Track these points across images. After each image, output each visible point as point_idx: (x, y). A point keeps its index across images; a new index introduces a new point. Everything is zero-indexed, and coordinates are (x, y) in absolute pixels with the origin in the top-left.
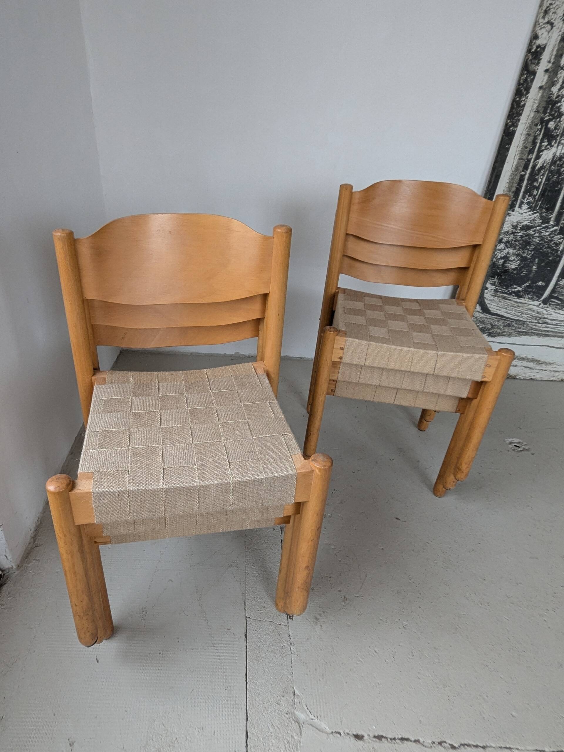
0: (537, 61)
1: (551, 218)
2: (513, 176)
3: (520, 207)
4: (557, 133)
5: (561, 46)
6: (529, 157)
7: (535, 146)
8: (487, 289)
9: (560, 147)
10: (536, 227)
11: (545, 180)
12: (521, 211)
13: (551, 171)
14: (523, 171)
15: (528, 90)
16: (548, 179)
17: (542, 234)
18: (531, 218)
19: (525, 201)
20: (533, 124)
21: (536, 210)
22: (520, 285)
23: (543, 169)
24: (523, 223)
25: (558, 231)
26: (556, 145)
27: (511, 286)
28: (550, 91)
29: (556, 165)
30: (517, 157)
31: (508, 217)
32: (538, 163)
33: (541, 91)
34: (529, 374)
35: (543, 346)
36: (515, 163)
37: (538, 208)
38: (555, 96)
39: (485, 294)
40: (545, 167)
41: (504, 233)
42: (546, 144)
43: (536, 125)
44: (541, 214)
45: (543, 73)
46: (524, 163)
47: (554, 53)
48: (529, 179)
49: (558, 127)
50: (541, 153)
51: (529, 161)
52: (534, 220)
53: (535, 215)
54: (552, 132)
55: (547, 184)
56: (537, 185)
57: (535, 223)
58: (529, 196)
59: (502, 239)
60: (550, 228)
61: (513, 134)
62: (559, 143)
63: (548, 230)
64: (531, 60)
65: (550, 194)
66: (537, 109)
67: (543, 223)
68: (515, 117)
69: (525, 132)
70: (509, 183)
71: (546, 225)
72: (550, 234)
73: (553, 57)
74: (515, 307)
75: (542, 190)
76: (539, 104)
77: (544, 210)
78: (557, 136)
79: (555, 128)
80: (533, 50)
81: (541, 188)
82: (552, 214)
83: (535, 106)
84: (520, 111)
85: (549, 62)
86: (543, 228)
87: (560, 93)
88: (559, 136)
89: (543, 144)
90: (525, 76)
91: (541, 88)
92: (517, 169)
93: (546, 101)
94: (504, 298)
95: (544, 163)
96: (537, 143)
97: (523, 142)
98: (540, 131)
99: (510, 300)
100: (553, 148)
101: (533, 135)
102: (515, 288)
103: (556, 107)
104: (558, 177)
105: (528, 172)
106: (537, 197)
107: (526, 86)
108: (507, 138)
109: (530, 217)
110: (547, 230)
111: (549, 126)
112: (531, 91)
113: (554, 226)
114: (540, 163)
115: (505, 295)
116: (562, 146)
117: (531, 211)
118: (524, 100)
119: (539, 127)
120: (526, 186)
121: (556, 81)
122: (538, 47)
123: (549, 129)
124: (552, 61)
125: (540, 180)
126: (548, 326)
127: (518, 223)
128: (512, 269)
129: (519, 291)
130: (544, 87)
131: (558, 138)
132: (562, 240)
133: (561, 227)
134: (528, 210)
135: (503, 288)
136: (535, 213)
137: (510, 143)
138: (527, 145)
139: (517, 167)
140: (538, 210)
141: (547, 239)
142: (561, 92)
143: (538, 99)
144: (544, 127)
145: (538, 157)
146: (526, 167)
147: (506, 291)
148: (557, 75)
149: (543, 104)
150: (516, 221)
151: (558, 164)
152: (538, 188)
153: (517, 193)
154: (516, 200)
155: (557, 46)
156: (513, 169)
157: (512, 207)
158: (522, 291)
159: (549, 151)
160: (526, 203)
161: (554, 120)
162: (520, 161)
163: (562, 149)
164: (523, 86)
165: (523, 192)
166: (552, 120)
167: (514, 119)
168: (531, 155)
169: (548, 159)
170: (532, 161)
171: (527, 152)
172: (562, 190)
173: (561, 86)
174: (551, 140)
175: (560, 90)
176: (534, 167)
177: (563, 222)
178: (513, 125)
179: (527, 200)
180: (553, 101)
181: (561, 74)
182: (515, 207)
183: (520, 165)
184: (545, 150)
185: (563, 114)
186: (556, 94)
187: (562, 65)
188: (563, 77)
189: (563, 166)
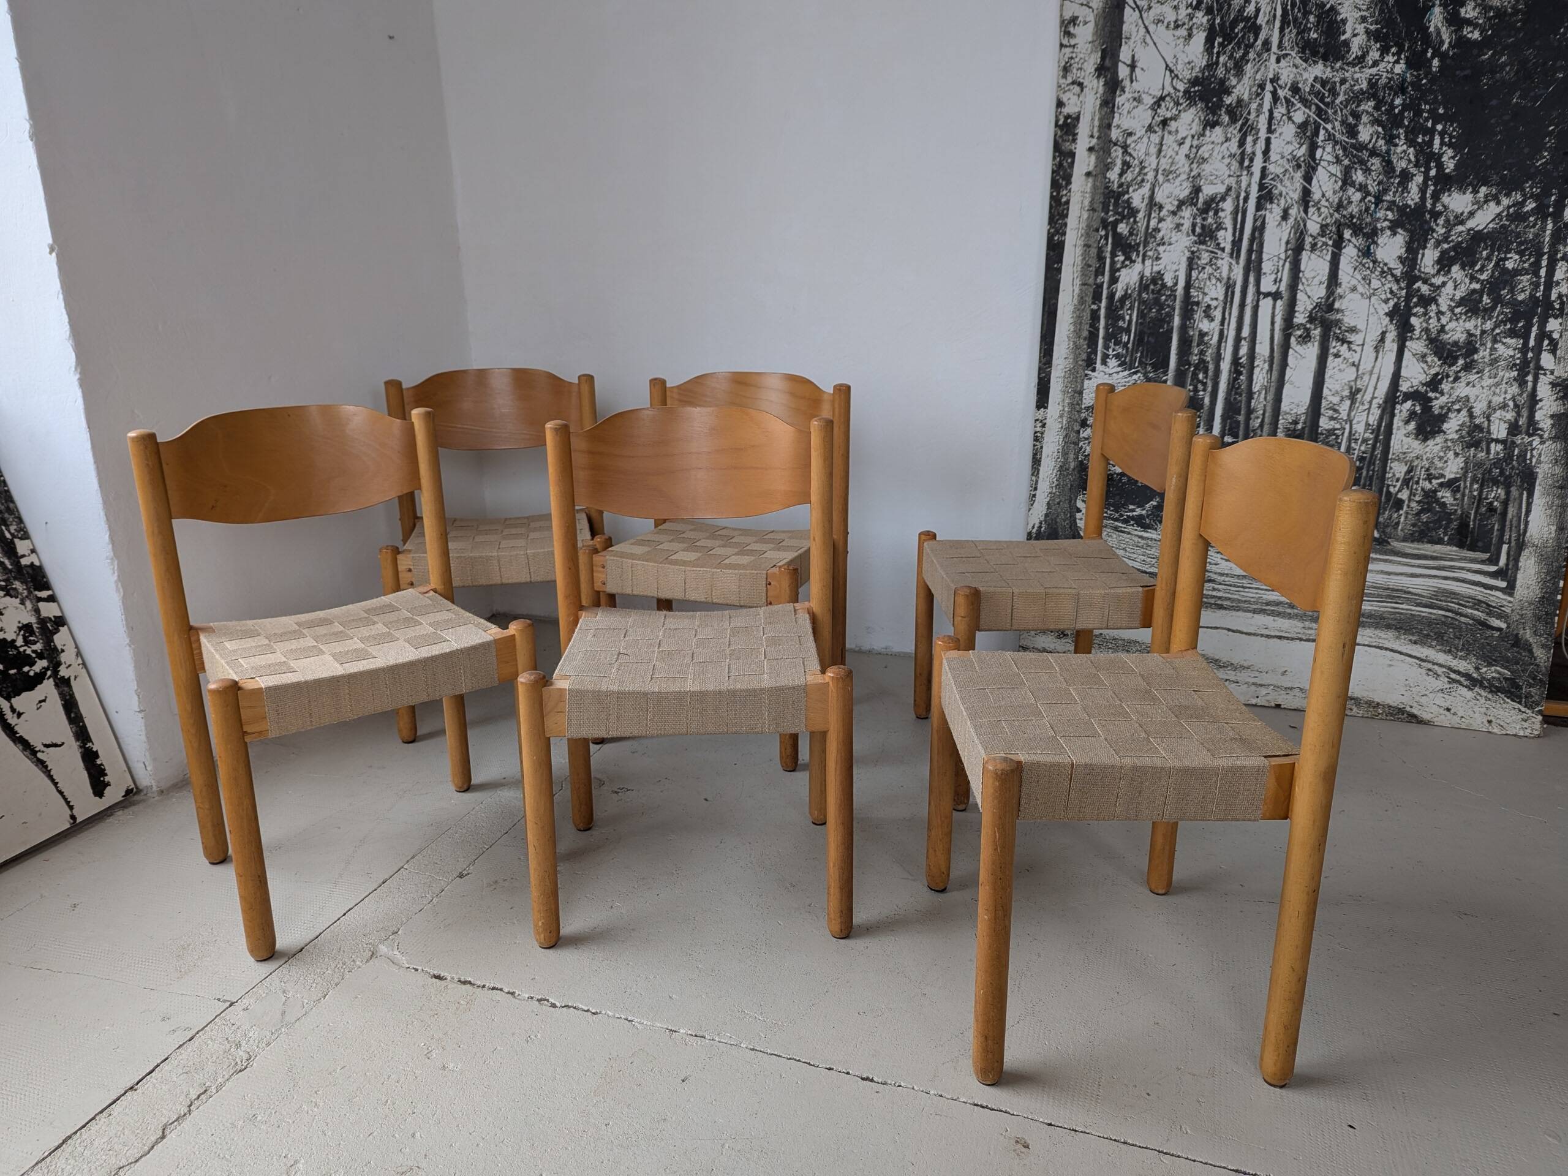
0: (1071, 138)
2: (1078, 313)
3: (1104, 363)
4: (1135, 240)
5: (1103, 113)
6: (1098, 281)
7: (1105, 263)
8: (1079, 511)
9: (1148, 263)
11: (1137, 316)
12: (1107, 370)
13: (1142, 302)
14: (1094, 303)
15: (1068, 178)
16: (1141, 315)
19: (1111, 352)
20: (1090, 230)
21: (1134, 368)
22: (1141, 505)
23: (1127, 299)
26: (1140, 259)
27: (1123, 506)
28: (1106, 178)
29: (1150, 291)
30: (1078, 282)
31: (1086, 382)
32: (1117, 289)
33: (1090, 180)
35: (1216, 628)
36: (1077, 291)
37: (1137, 365)
38: (1116, 186)
39: (1078, 521)
40: (1130, 295)
41: (1087, 409)
42: (1122, 258)
43: (1097, 230)
44: (1145, 375)
45: (1086, 153)
46: (1092, 290)
47: (1096, 123)
48: (1107, 317)
49: (1135, 232)
50: (1117, 274)
51: (1101, 286)
53: (1135, 377)
54: (1127, 239)
55: (1141, 324)
56: (1125, 326)
58: (1115, 344)
59: (1086, 420)
61: (1061, 245)
62: (1144, 255)
64: (1061, 137)
65: (1152, 340)
66: (1090, 206)
68: (1058, 220)
69: (1080, 242)
70: (1075, 323)
73: (1096, 129)
74: (1142, 547)
75: (1135, 333)
76: (1093, 199)
77: (1149, 368)
78: (1138, 245)
79: (1131, 234)
80: (1061, 122)
81: (1133, 331)
82: (1165, 373)
83: (1087, 203)
84: (1063, 211)
85: (1092, 136)
87: (1123, 180)
88: (1142, 245)
89: (1116, 259)
90: (1058, 159)
91: (1088, 174)
92: (1082, 300)
93: (1103, 193)
94: (1116, 529)
95: (1127, 289)
96: (1105, 258)
97: (1080, 258)
98: (1107, 239)
99: (1129, 533)
100: (1136, 264)
101: (1095, 245)
102: (1133, 510)
103: (1123, 201)
104: (1159, 311)
105: (1103, 304)
106: (1130, 345)
107: (1064, 173)
108: (1052, 253)
109: (1127, 380)
111: (1119, 230)
112: (1073, 179)
114: (1119, 288)
115: (1116, 523)
116: (1150, 261)
117: (1125, 370)
118: (1066, 195)
119: (1103, 233)
120: (1106, 328)
121: (1111, 163)
122: (1068, 117)
123: (1120, 234)
124: (1096, 134)
125: (1127, 318)
126: (1216, 586)
128: (1118, 474)
129: (1141, 516)
130: (1094, 173)
131: (1141, 248)
134: (1120, 369)
135: (1109, 509)
136: (1135, 373)
137: (1060, 261)
138: (1090, 262)
139: (1082, 298)
140: (1137, 367)
142: (1124, 178)
143: (1089, 190)
144: (1110, 233)
145: (1114, 280)
146: (1097, 297)
147: (1117, 515)
148: (1110, 155)
149: (1100, 198)
151: (1153, 290)
152: (1128, 331)
153: (1092, 339)
154: (1095, 352)
155: (1097, 113)
156: (1076, 302)
157: (1090, 364)
158: (1148, 516)
159: (1130, 270)
160: (1114, 356)
161: (1124, 221)
162: (1084, 288)
163: (1152, 265)
164: (1058, 174)
165: (1103, 338)
166: (1122, 222)
167: (1056, 223)
168: (1100, 277)
169: (1132, 283)
170: (1105, 286)
171: (1093, 273)
172: (1172, 333)
173: (1122, 169)
174: (1130, 252)
175: (1121, 175)
176: (1111, 296)
177: (1191, 388)
178: (1057, 232)
179: (1114, 350)
180: (1114, 192)
181: (1117, 153)
182: (1095, 363)
183: (1086, 295)
184: (1122, 267)
185: (1138, 211)
186: (1116, 182)
187: (1114, 139)
188: (1120, 156)
189: (1163, 292)
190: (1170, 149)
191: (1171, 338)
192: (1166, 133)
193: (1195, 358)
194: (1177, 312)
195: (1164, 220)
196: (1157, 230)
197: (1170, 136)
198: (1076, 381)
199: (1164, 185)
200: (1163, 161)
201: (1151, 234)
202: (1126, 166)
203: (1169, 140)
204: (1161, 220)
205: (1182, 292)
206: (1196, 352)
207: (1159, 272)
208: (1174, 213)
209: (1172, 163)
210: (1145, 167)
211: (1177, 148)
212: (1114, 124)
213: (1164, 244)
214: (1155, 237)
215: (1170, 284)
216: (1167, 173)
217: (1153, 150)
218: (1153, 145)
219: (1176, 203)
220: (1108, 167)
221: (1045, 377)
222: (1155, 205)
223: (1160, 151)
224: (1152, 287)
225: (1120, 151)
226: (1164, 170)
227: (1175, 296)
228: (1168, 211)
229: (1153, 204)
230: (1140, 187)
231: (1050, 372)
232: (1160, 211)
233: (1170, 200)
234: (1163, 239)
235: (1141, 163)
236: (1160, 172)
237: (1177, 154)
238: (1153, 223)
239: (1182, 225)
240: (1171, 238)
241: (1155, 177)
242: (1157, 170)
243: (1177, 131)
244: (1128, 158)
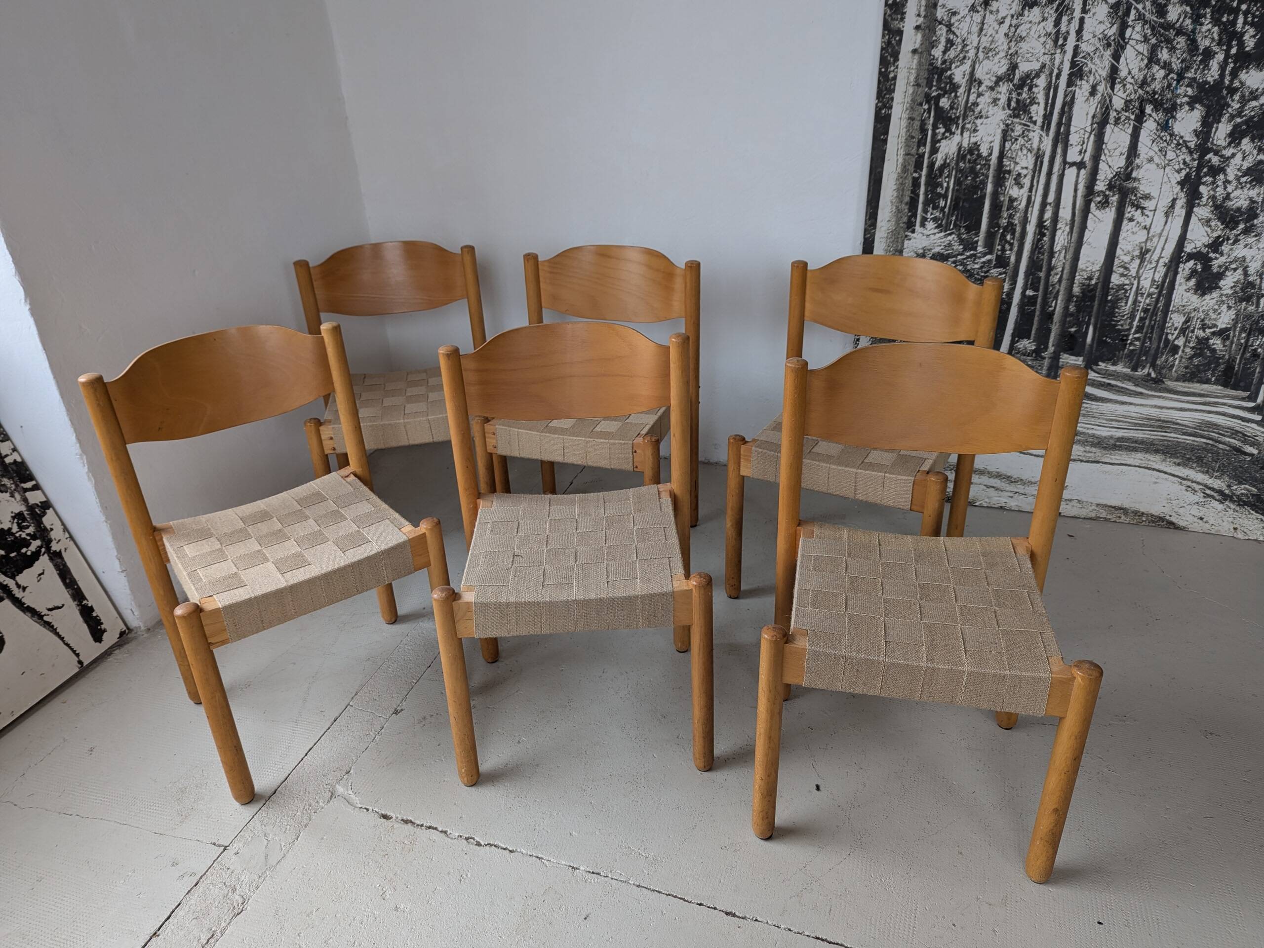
0: (899, 16)
1: (977, 242)
2: (901, 180)
3: (923, 225)
4: (955, 114)
6: (920, 151)
7: (927, 135)
9: (966, 134)
10: (956, 256)
11: (954, 184)
12: (926, 232)
13: (959, 170)
14: (915, 172)
15: (896, 56)
16: (958, 182)
17: (969, 267)
18: (944, 242)
19: (929, 215)
20: (915, 104)
21: (949, 230)
23: (945, 167)
24: (933, 251)
25: (994, 263)
26: (959, 131)
28: (931, 55)
29: (967, 161)
30: (902, 152)
31: (906, 242)
32: (937, 159)
33: (916, 57)
34: (999, 499)
36: (901, 160)
37: (952, 227)
38: (940, 62)
40: (949, 164)
42: (942, 130)
43: (921, 104)
44: (959, 236)
45: (913, 31)
46: (914, 160)
48: (927, 184)
49: (955, 106)
50: (938, 145)
51: (921, 156)
52: (950, 245)
53: (950, 238)
54: (948, 112)
55: (957, 190)
56: (943, 192)
57: (953, 249)
58: (933, 209)
60: (980, 258)
61: (888, 118)
62: (963, 128)
63: (977, 260)
64: (890, 15)
65: (966, 205)
66: (916, 82)
67: (965, 249)
68: (885, 95)
69: (905, 116)
70: (898, 190)
71: (972, 252)
72: (981, 267)
73: (923, 8)
75: (951, 199)
76: (918, 75)
77: (963, 230)
78: (958, 118)
79: (952, 108)
81: (950, 197)
82: (977, 235)
83: (912, 78)
84: (890, 86)
85: (919, 15)
86: (968, 257)
87: (946, 57)
88: (961, 118)
89: (937, 131)
90: (887, 37)
91: (915, 51)
92: (905, 169)
93: (928, 69)
95: (946, 159)
96: (928, 130)
97: (905, 130)
98: (929, 112)
100: (955, 136)
101: (919, 118)
103: (945, 77)
104: (974, 179)
105: (924, 172)
106: (946, 210)
107: (892, 51)
108: (879, 126)
109: (942, 240)
110: (975, 260)
111: (941, 104)
112: (900, 56)
113: (985, 254)
114: (939, 159)
116: (968, 133)
117: (941, 231)
118: (893, 71)
119: (926, 107)
120: (926, 194)
121: (936, 41)
123: (942, 108)
124: (923, 13)
125: (945, 185)
127: (924, 251)
130: (920, 50)
131: (960, 121)
132: (1004, 275)
133: (997, 255)
134: (936, 231)
136: (950, 234)
137: (887, 133)
138: (913, 134)
139: (905, 167)
140: (952, 229)
141: (978, 275)
142: (947, 55)
143: (914, 67)
144: (933, 107)
145: (934, 150)
146: (918, 166)
148: (935, 33)
149: (924, 74)
150: (921, 247)
151: (969, 160)
152: (945, 197)
153: (913, 204)
154: (915, 215)
156: (899, 170)
157: (910, 226)
159: (950, 142)
160: (931, 219)
161: (946, 96)
162: (907, 157)
163: (970, 137)
164: (887, 52)
165: (923, 203)
166: (944, 96)
167: (883, 98)
168: (922, 148)
169: (950, 153)
170: (926, 156)
171: (916, 144)
172: (985, 199)
173: (946, 47)
174: (950, 125)
175: (944, 52)
176: (931, 165)
177: (999, 247)
178: (884, 106)
179: (932, 214)
180: (938, 68)
181: (942, 31)
182: (915, 226)
183: (909, 164)
184: (942, 139)
185: (959, 87)
186: (940, 59)
187: (939, 18)
188: (944, 34)
189: (978, 161)
190: (991, 28)
191: (984, 203)
192: (988, 13)
193: (1004, 221)
194: (990, 179)
195: (983, 95)
196: (976, 104)
197: (991, 16)
198: (897, 241)
199: (985, 62)
200: (984, 39)
201: (970, 108)
202: (950, 43)
203: (990, 19)
204: (980, 95)
205: (996, 162)
206: (1005, 216)
207: (976, 143)
208: (992, 89)
209: (992, 41)
210: (967, 45)
211: (997, 27)
212: (940, 4)
213: (981, 117)
214: (973, 111)
215: (985, 154)
216: (987, 50)
217: (975, 29)
218: (975, 24)
219: (994, 79)
220: (933, 45)
221: (869, 238)
222: (975, 81)
223: (981, 30)
224: (969, 157)
225: (945, 29)
226: (985, 48)
227: (989, 165)
228: (987, 86)
229: (973, 80)
230: (962, 64)
231: (874, 234)
232: (979, 86)
233: (988, 76)
234: (980, 112)
235: (964, 41)
236: (981, 49)
237: (997, 33)
238: (972, 98)
239: (999, 99)
240: (988, 112)
241: (976, 54)
242: (977, 48)
243: (998, 11)
244: (951, 37)
